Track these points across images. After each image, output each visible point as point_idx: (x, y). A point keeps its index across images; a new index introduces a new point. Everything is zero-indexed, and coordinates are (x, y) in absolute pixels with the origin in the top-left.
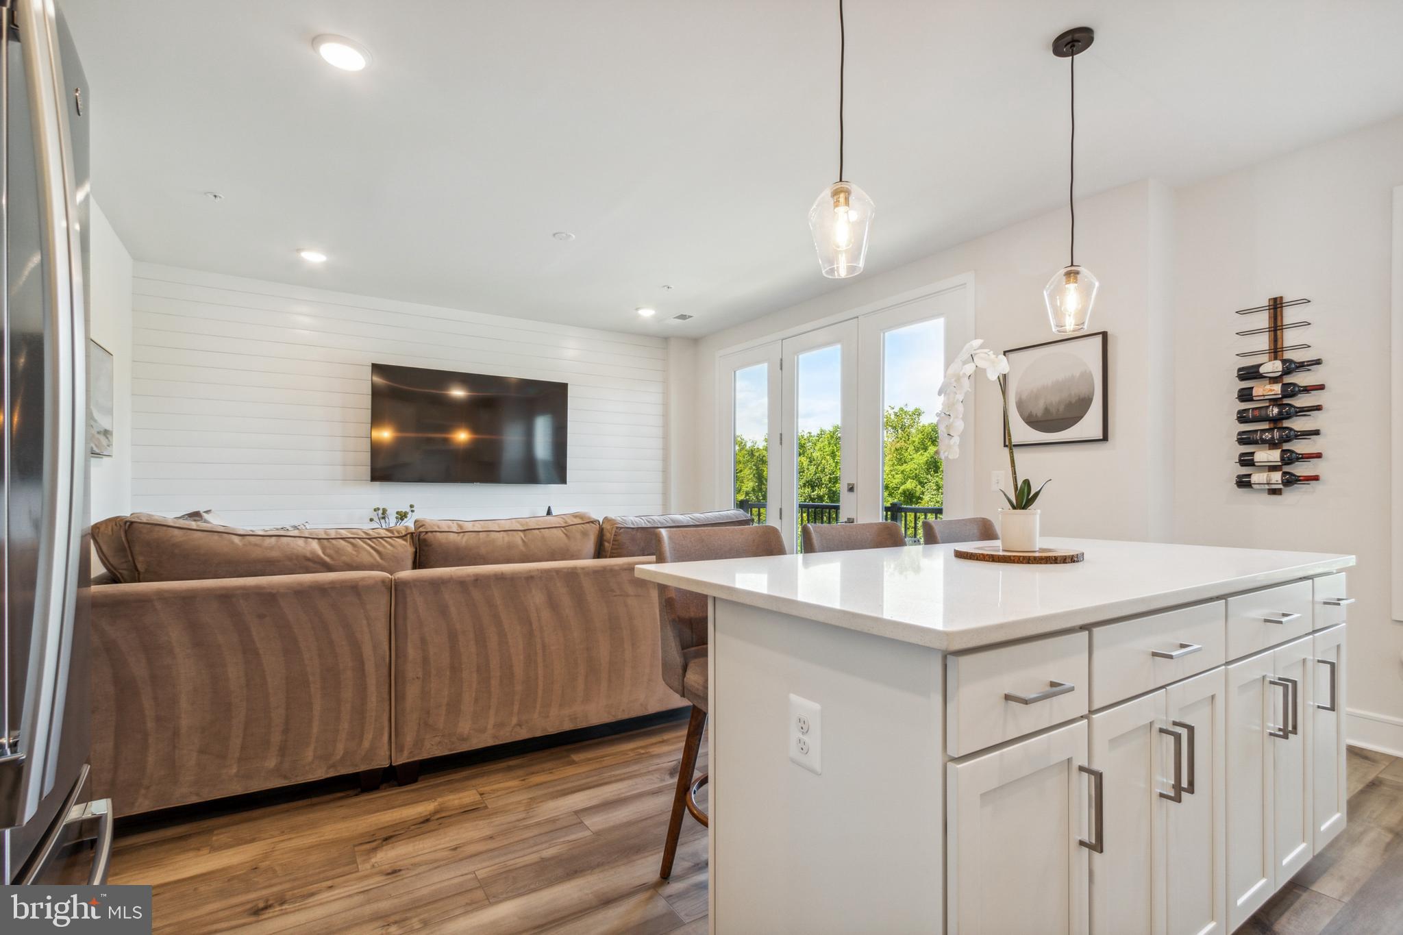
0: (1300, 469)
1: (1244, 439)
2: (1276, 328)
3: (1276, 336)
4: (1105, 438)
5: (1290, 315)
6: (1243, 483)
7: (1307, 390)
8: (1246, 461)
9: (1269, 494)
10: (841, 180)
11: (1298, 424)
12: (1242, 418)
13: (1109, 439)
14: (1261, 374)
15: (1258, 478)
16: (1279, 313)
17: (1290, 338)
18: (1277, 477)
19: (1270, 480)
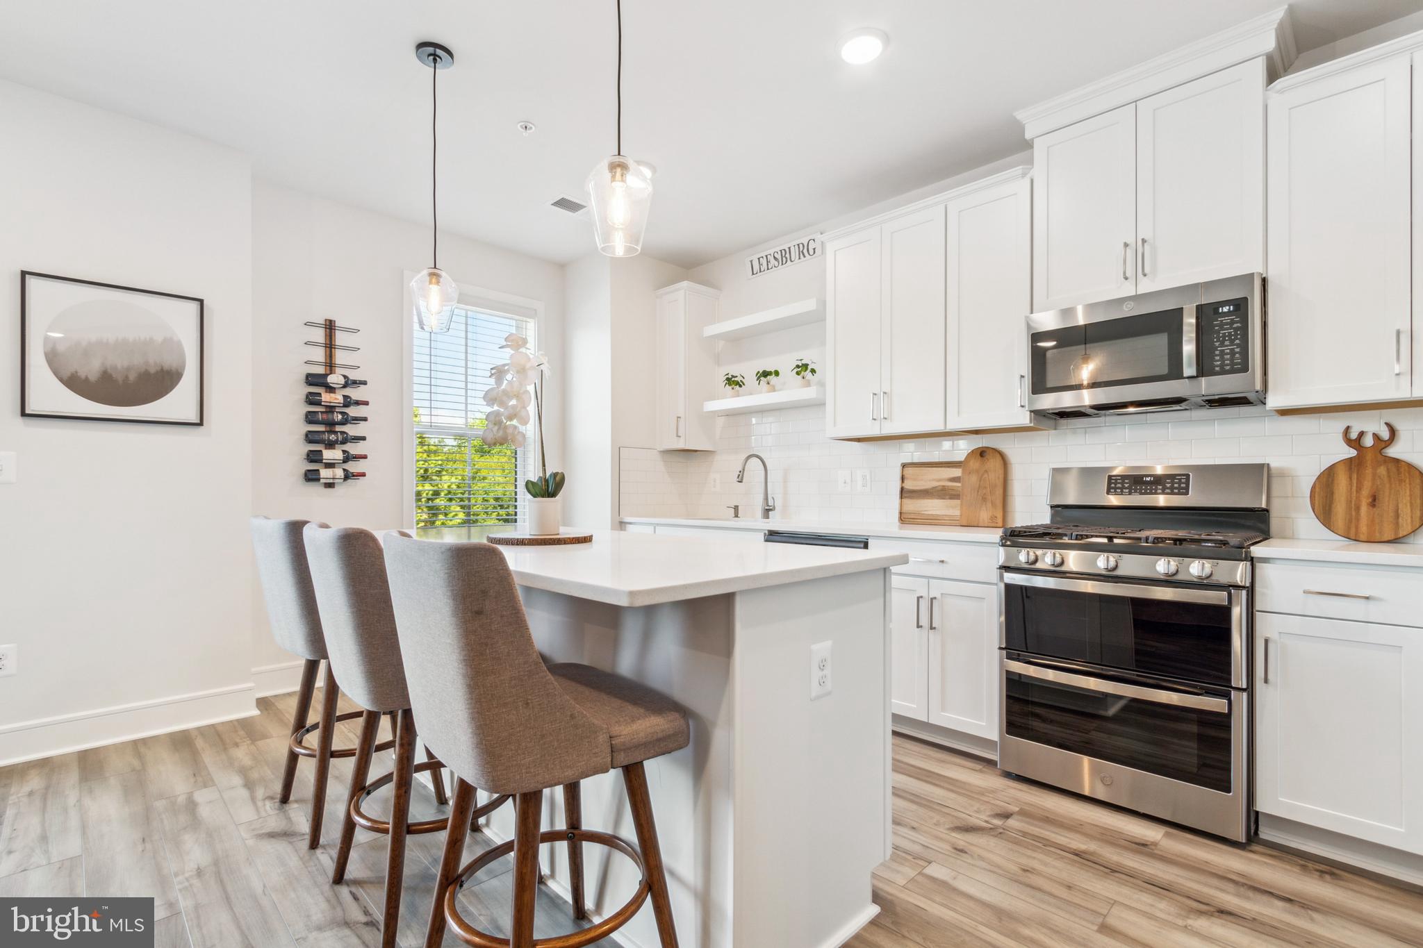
0: (353, 467)
1: (310, 438)
2: (330, 346)
3: (331, 352)
4: (201, 424)
5: (340, 338)
6: (311, 477)
7: (358, 403)
8: (314, 457)
9: (325, 487)
10: (619, 154)
11: (351, 430)
12: (310, 418)
13: (204, 424)
14: (328, 383)
15: (325, 473)
16: (333, 334)
17: (340, 357)
18: (339, 473)
19: (335, 475)
